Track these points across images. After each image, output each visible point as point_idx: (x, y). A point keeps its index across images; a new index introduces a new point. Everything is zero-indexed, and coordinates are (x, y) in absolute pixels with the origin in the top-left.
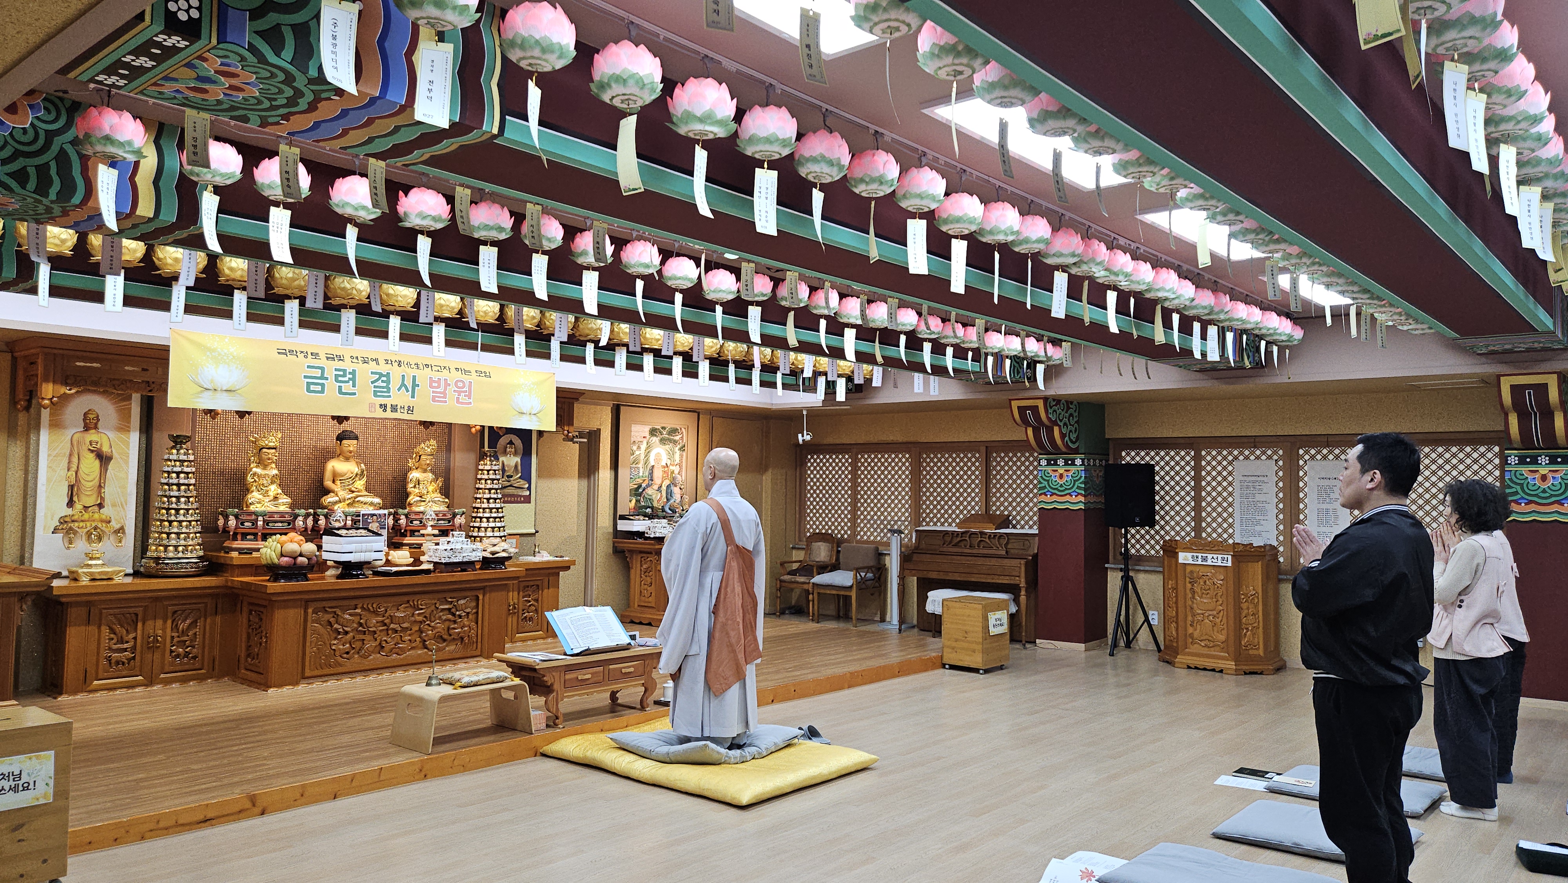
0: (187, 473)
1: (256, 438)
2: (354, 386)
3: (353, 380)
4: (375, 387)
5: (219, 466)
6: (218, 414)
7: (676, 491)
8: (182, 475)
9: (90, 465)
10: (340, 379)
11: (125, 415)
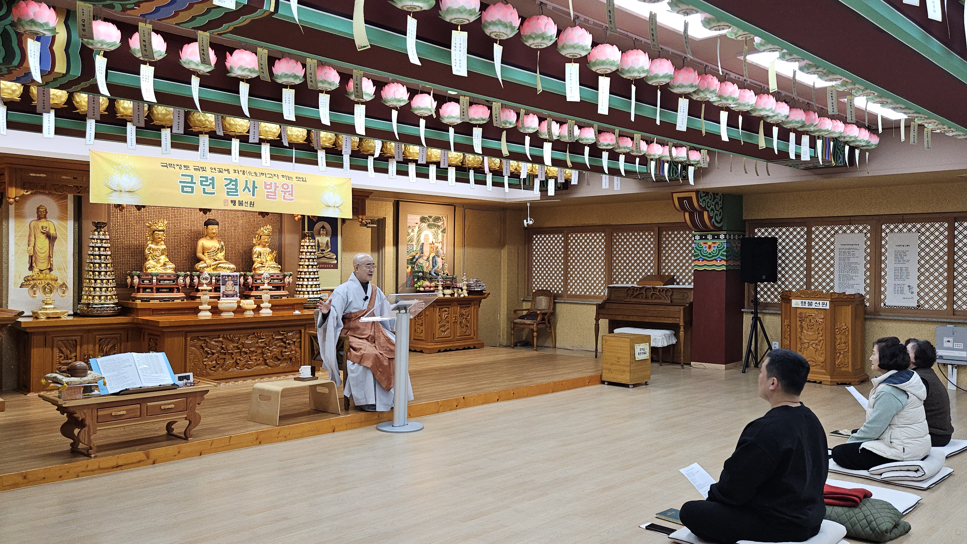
0: (105, 248)
1: (150, 224)
2: (213, 188)
3: (213, 184)
4: (227, 188)
5: (126, 243)
6: (124, 208)
7: (439, 260)
8: (102, 249)
9: (43, 243)
10: (204, 183)
11: (64, 209)
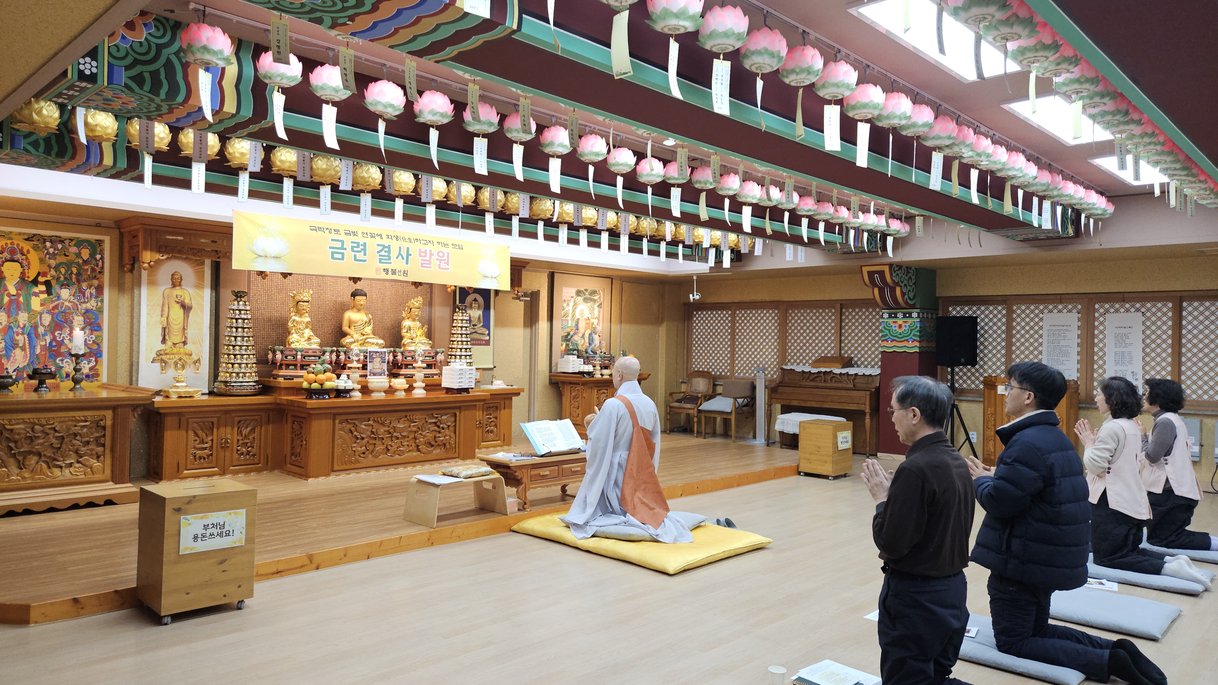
1: (294, 294)
2: (365, 255)
3: (365, 250)
4: (380, 256)
5: (266, 315)
6: (267, 275)
7: (596, 337)
8: (240, 321)
9: (177, 313)
10: (355, 249)
11: (200, 276)
